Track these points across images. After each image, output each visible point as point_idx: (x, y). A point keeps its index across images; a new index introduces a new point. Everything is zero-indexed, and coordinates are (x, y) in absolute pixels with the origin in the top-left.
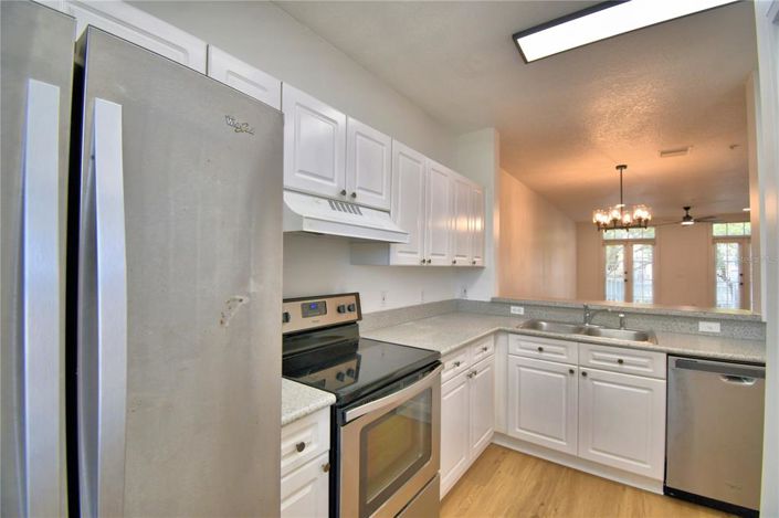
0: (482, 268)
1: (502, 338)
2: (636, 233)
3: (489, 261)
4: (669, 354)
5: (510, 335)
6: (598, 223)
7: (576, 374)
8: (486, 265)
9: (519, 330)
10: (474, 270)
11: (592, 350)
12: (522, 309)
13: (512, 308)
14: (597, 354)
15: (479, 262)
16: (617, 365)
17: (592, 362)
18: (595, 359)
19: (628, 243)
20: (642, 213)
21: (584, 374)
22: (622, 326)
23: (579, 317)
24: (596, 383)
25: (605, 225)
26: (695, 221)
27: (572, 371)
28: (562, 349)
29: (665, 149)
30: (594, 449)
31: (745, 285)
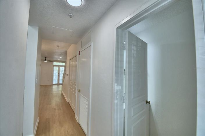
31: (59, 76)
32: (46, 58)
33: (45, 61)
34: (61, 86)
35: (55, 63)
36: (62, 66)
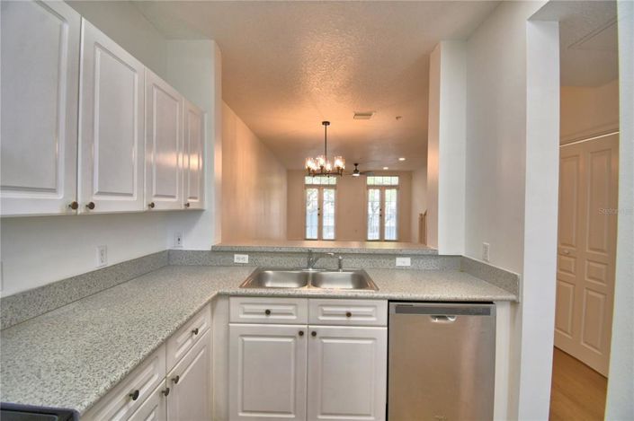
0: (199, 212)
1: (222, 304)
2: (324, 180)
3: (210, 203)
4: (390, 301)
5: (232, 299)
6: (309, 169)
7: (306, 334)
8: (206, 207)
9: (243, 291)
10: (188, 215)
11: (322, 305)
12: (247, 256)
13: (236, 256)
14: (326, 309)
15: (194, 204)
16: (345, 319)
17: (322, 318)
18: (324, 315)
19: (320, 187)
20: (339, 163)
21: (314, 334)
22: (340, 267)
23: (303, 261)
24: (325, 341)
25: (313, 171)
26: (361, 174)
27: (301, 333)
28: (291, 308)
29: (358, 111)
30: (323, 414)
31: (382, 216)
32: (356, 165)
33: (355, 175)
35: (371, 180)
36: (391, 187)
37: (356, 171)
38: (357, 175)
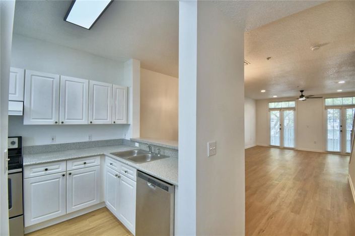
4: (137, 170)
5: (106, 157)
13: (136, 143)
19: (281, 110)
28: (116, 164)
31: (343, 131)
32: (302, 91)
33: (301, 99)
34: (348, 159)
37: (302, 96)
38: (304, 99)
